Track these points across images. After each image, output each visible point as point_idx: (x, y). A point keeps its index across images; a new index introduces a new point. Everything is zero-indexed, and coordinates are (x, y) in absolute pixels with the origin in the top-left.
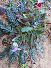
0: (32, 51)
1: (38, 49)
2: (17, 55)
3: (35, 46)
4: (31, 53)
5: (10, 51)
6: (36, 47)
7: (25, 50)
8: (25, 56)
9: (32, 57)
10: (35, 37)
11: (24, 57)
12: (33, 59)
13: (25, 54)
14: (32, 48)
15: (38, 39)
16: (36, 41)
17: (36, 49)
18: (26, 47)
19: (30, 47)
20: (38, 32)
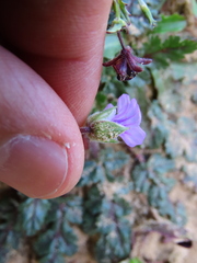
0: (152, 175)
1: (180, 152)
2: (72, 224)
3: (159, 142)
4: (147, 184)
5: (23, 216)
6: (164, 148)
7: (111, 179)
8: (119, 212)
9: (158, 208)
10: (149, 93)
11: (116, 218)
12: (169, 217)
13: (113, 201)
14: (147, 157)
15: (165, 98)
16: (158, 110)
17: (169, 157)
18: (109, 165)
19: (134, 156)
20: (160, 55)
